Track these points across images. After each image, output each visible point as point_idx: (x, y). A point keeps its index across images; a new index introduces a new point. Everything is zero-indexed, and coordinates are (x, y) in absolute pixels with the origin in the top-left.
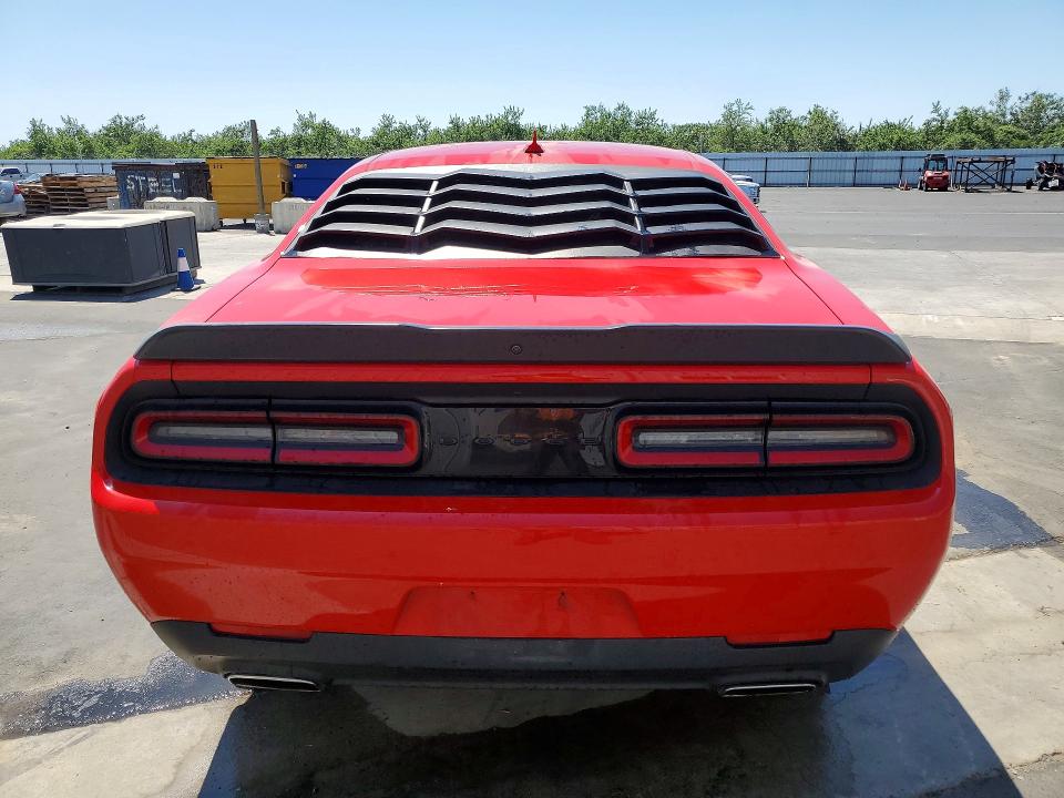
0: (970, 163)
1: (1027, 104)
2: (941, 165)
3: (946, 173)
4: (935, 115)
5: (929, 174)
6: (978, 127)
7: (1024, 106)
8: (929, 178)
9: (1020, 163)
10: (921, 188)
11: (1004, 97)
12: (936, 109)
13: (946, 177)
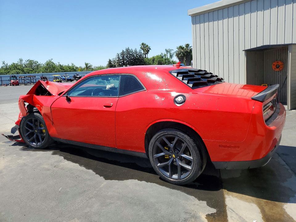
0: (24, 78)
1: (28, 62)
2: (15, 78)
3: (17, 81)
4: (4, 65)
5: (13, 81)
6: (19, 68)
7: (27, 63)
8: (13, 82)
9: (37, 77)
10: (11, 85)
11: (21, 60)
12: (4, 63)
13: (18, 82)
